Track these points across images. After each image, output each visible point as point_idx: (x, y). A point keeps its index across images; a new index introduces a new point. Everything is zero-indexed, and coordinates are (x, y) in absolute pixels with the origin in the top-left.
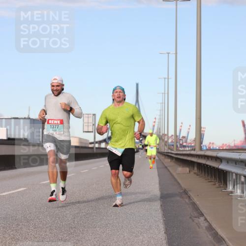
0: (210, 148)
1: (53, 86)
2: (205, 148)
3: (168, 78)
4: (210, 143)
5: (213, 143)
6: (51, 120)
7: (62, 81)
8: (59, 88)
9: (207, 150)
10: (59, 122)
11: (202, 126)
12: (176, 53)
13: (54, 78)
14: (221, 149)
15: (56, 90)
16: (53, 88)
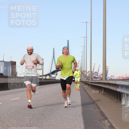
0: (111, 78)
1: (28, 50)
2: (108, 79)
3: (86, 37)
4: (112, 76)
5: (113, 76)
6: (28, 66)
7: (32, 47)
8: (31, 51)
9: (110, 80)
10: (32, 67)
11: (107, 66)
12: (91, 23)
13: (28, 46)
14: (118, 79)
15: (30, 52)
16: (28, 51)
